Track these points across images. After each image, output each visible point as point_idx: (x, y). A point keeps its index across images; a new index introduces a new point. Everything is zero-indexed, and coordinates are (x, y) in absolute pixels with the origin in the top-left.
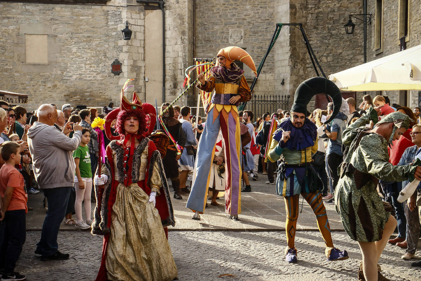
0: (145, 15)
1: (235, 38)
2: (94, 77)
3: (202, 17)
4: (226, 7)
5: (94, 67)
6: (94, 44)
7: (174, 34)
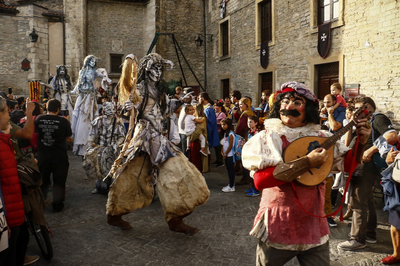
0: (48, 26)
1: (116, 47)
2: (7, 72)
3: (92, 31)
4: (110, 25)
5: (6, 64)
6: (6, 46)
7: (72, 41)
